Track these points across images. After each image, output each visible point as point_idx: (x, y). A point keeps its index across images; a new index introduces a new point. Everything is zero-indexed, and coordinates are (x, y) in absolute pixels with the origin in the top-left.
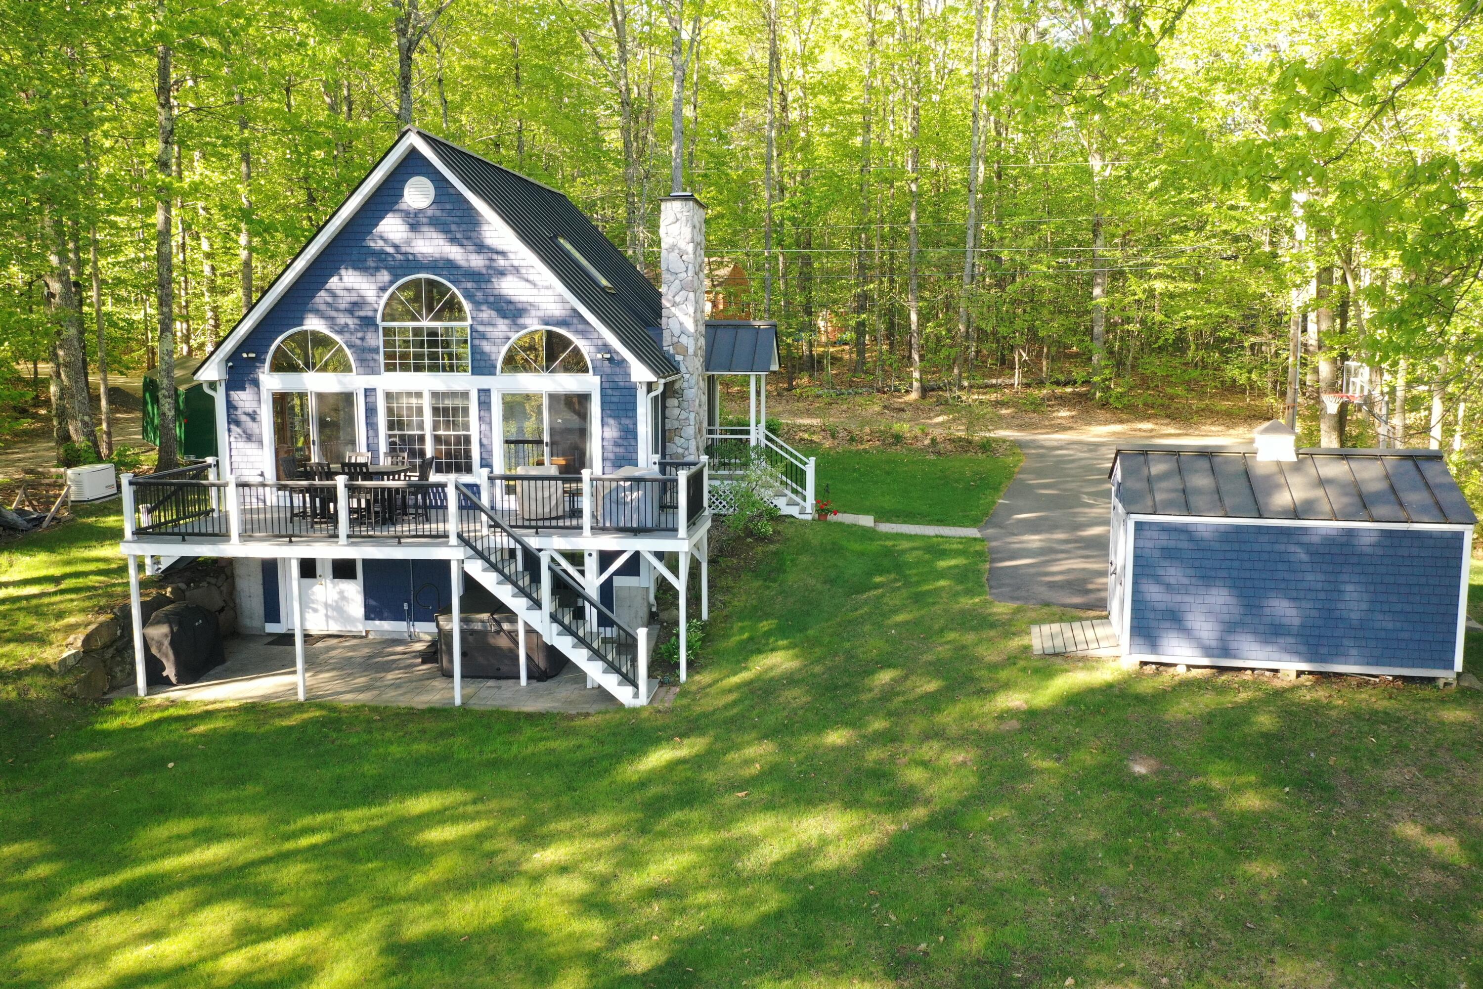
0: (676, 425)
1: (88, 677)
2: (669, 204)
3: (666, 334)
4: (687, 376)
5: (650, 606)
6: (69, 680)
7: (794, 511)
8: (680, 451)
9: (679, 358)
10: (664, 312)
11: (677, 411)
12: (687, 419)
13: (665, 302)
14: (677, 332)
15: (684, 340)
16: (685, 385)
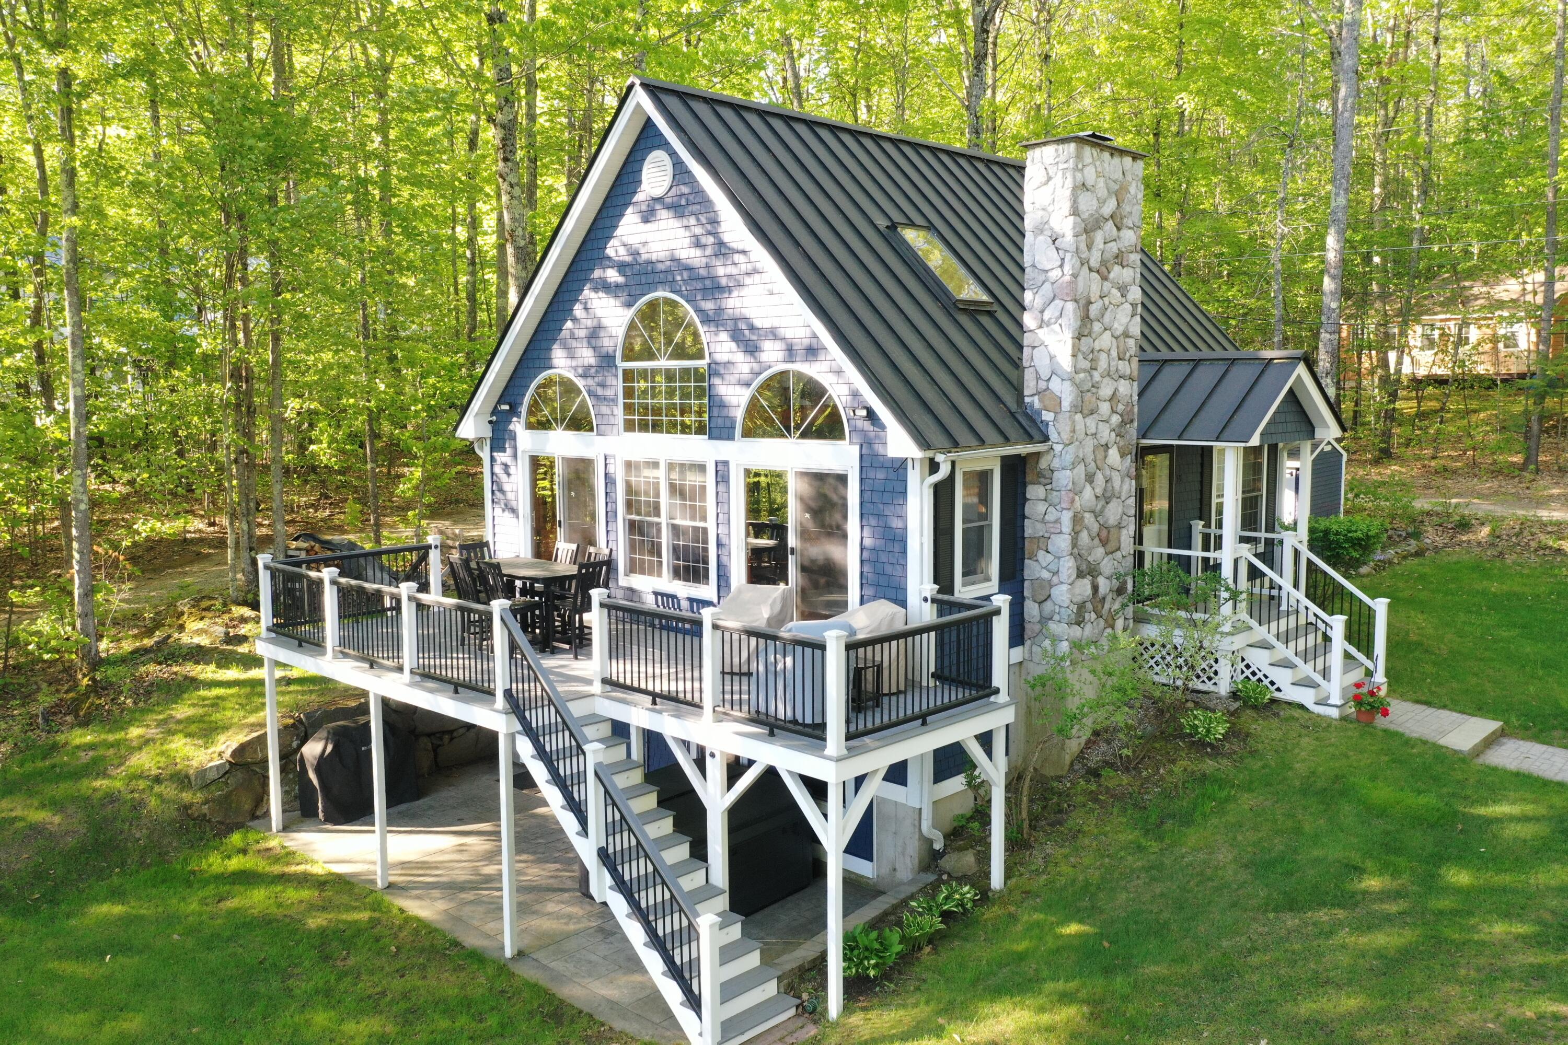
0: (1040, 530)
1: (227, 796)
2: (1038, 151)
3: (1029, 375)
4: (1058, 448)
5: (930, 842)
6: (199, 797)
7: (1306, 697)
8: (1046, 575)
9: (1047, 416)
10: (1027, 340)
11: (1041, 507)
12: (1058, 521)
13: (1029, 320)
14: (1045, 373)
15: (1056, 385)
16: (1056, 464)
